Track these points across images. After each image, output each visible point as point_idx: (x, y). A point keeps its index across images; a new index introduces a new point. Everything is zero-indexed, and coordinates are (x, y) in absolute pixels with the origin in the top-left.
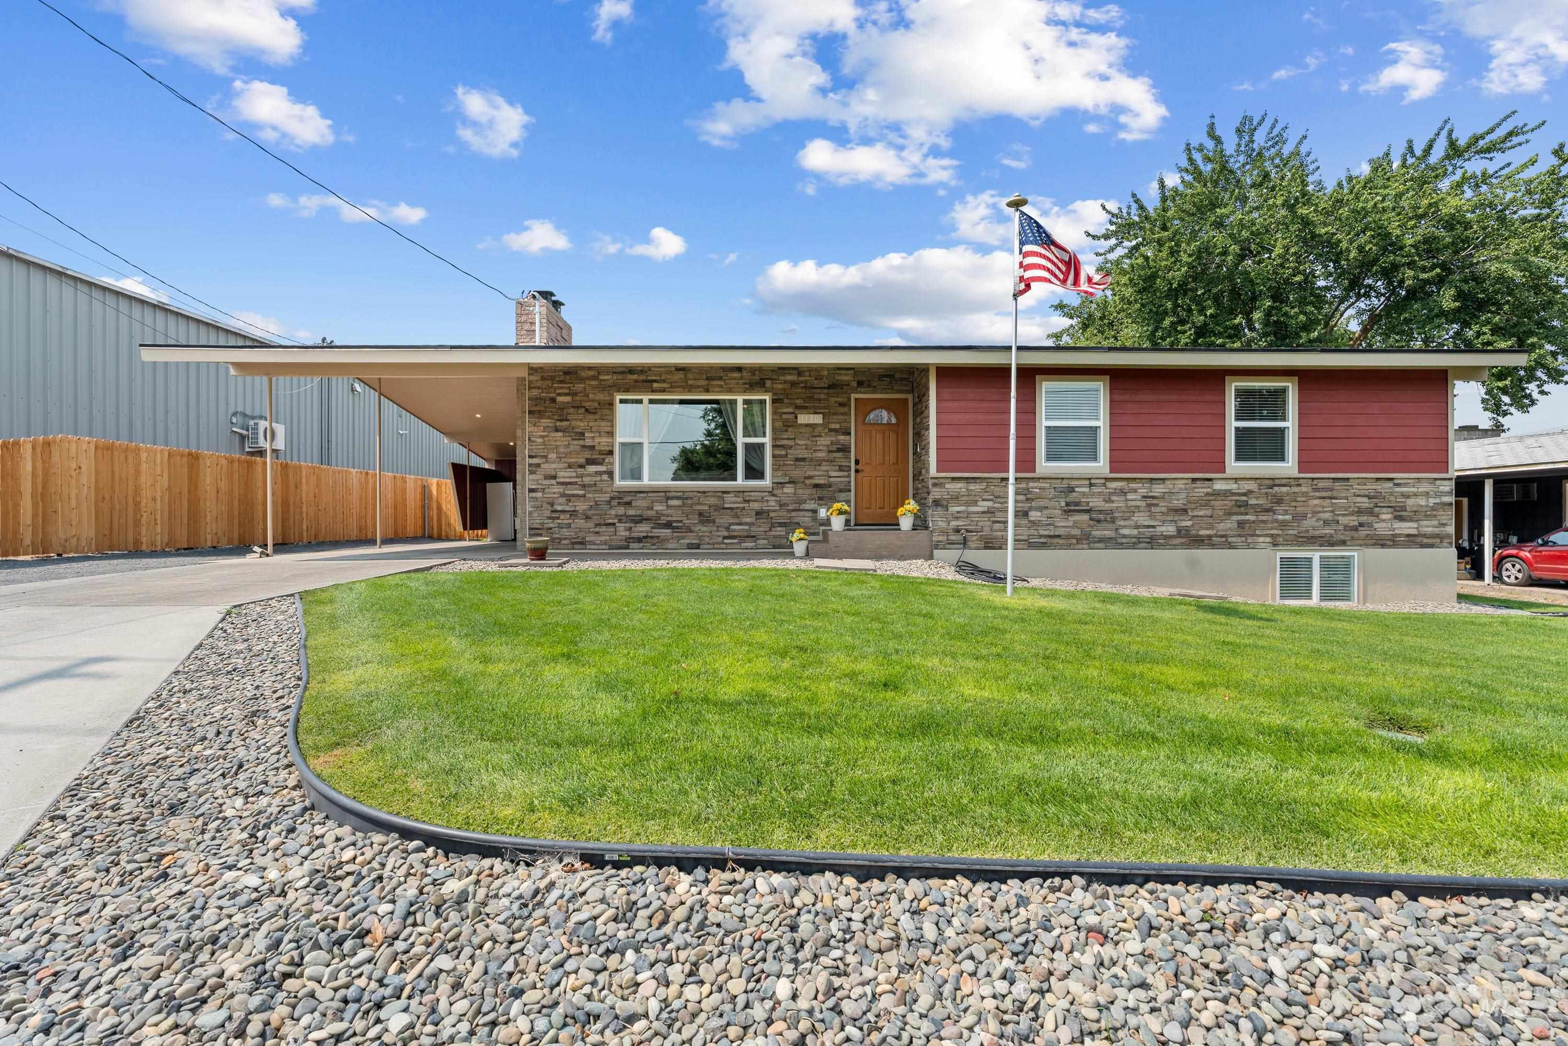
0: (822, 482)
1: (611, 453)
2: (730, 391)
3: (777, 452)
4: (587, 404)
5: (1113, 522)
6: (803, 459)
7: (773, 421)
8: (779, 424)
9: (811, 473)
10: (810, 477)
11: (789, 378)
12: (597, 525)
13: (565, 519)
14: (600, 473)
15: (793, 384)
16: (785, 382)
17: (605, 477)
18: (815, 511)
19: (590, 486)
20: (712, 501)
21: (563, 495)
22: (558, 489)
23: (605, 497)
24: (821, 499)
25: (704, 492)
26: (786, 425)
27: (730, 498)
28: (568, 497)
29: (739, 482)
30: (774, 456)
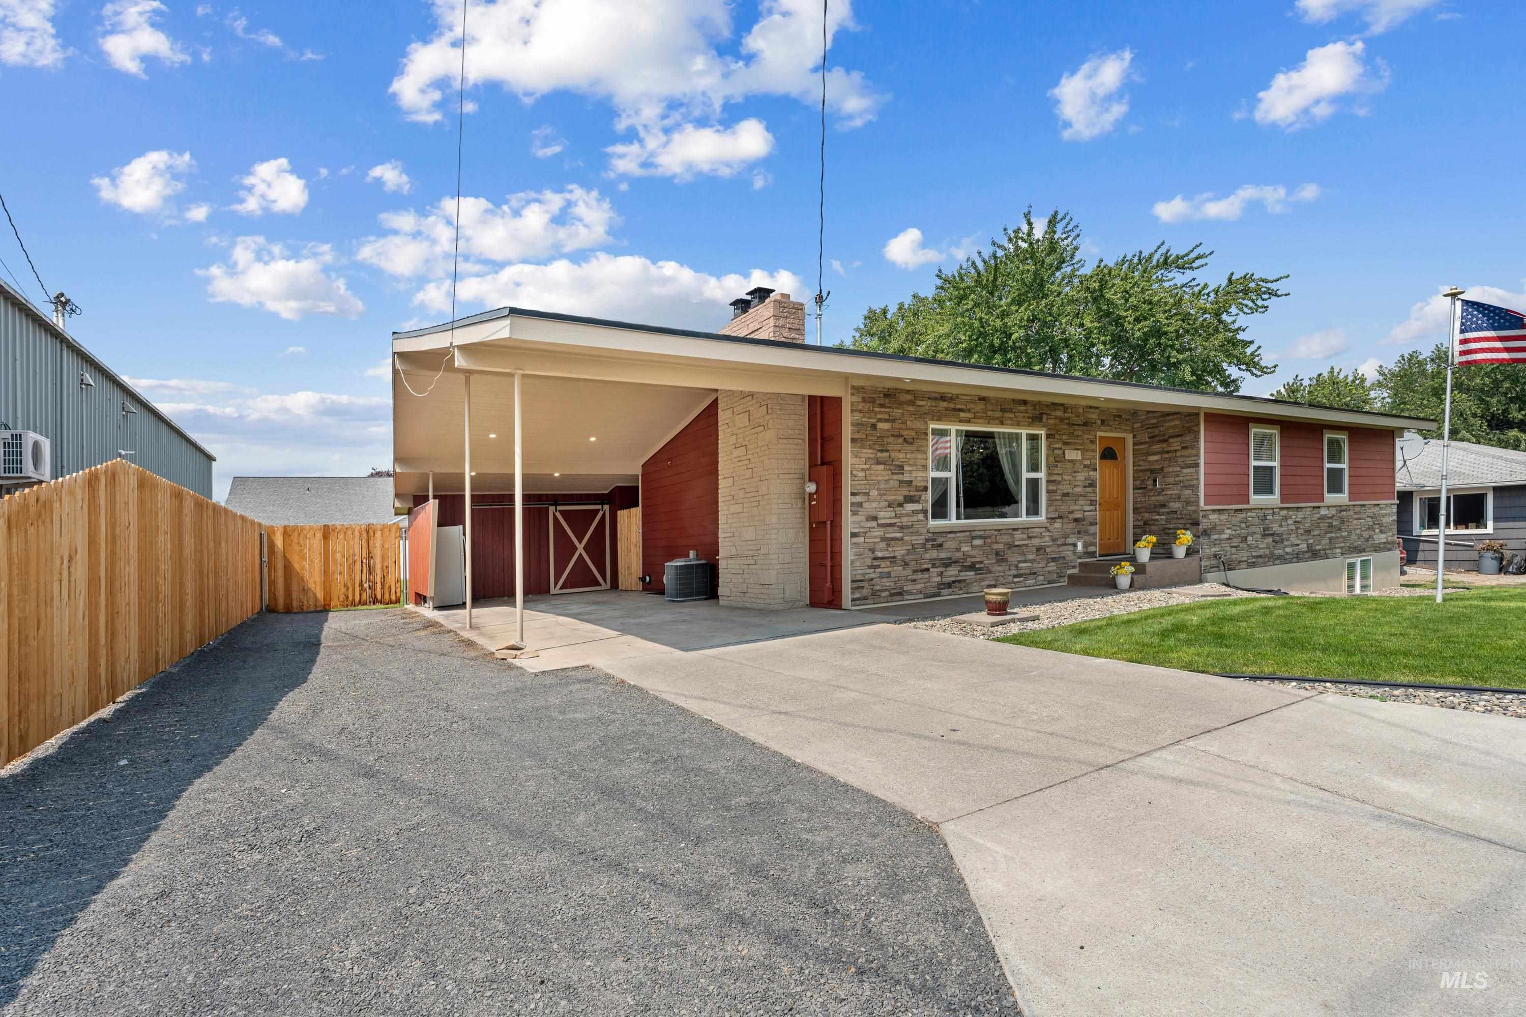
0: (1080, 516)
1: (925, 489)
2: (1016, 424)
3: (1050, 488)
4: (904, 435)
6: (1067, 495)
7: (1047, 455)
8: (1051, 457)
9: (1072, 508)
10: (1072, 512)
11: (1059, 414)
12: (914, 572)
13: (885, 567)
14: (914, 512)
15: (1061, 419)
16: (1056, 417)
17: (921, 517)
18: (1075, 545)
19: (908, 527)
20: (1006, 539)
21: (883, 539)
22: (879, 532)
23: (920, 539)
24: (1079, 533)
25: (999, 530)
26: (1056, 460)
27: (1018, 535)
28: (888, 541)
29: (1024, 518)
30: (1048, 491)
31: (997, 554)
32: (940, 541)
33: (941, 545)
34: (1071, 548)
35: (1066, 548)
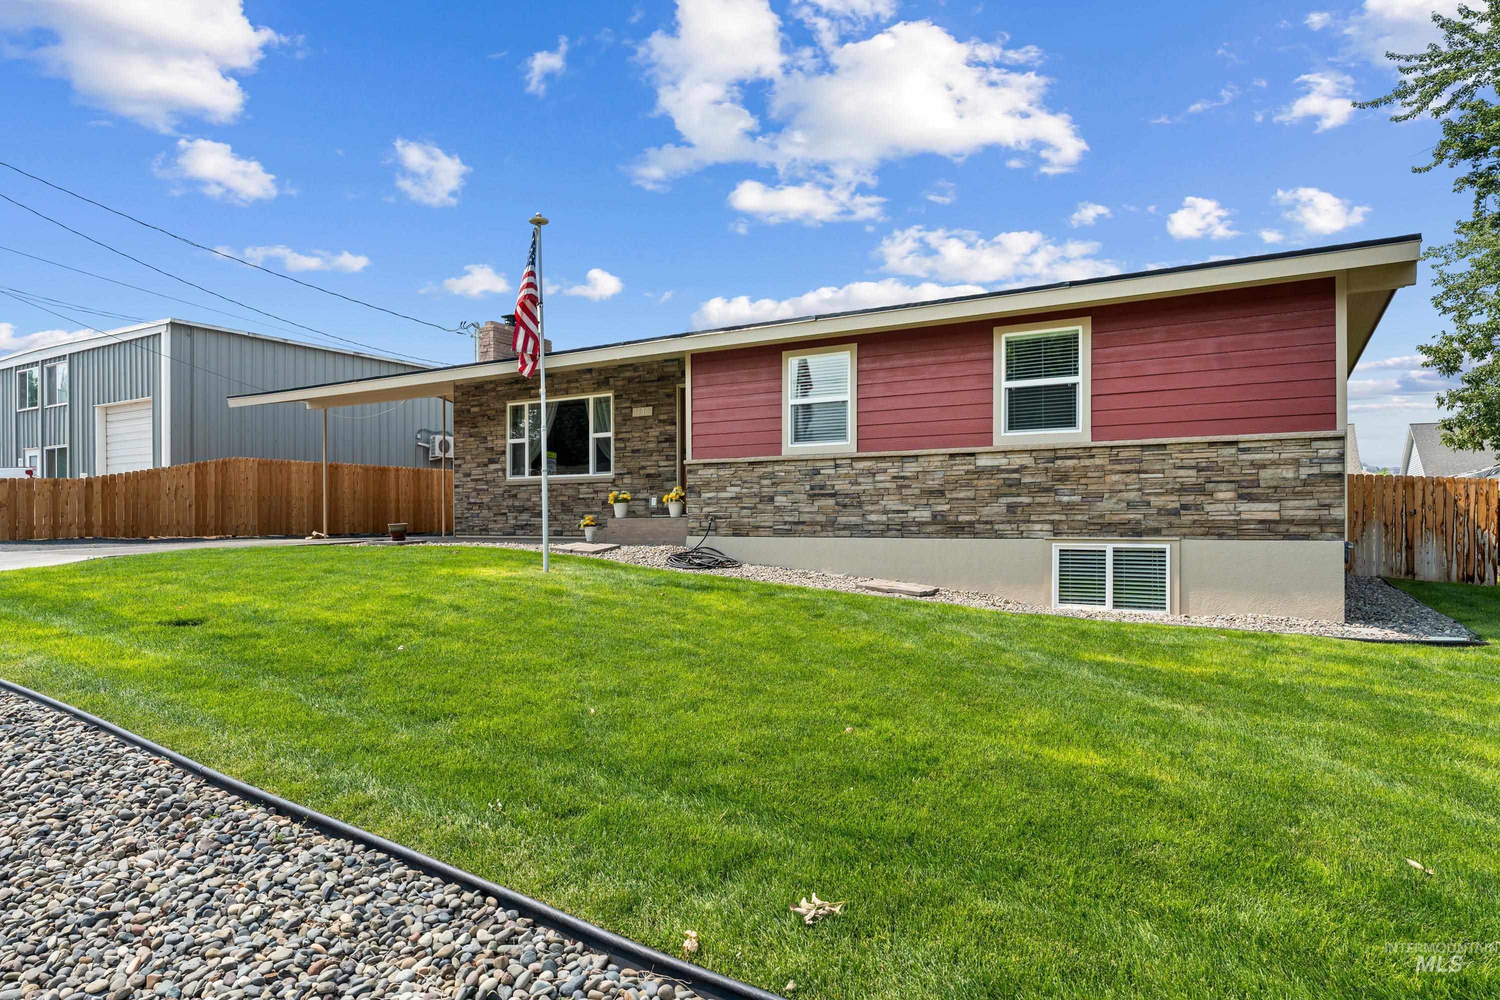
0: (652, 472)
1: (504, 453)
2: (583, 391)
3: (618, 445)
4: (489, 413)
5: (860, 507)
6: (638, 451)
7: (615, 415)
8: (620, 419)
9: (643, 464)
10: (643, 468)
11: (628, 374)
12: (495, 515)
13: (476, 510)
14: (496, 471)
15: (630, 380)
16: (624, 379)
17: (500, 474)
18: (647, 500)
19: (491, 481)
20: (570, 492)
21: (475, 490)
22: (472, 485)
23: (500, 491)
24: (651, 488)
25: (565, 485)
26: (625, 419)
27: (583, 489)
28: (478, 491)
29: (592, 474)
30: (616, 449)
31: (563, 504)
32: (514, 492)
33: (515, 496)
34: (643, 503)
35: (636, 502)
